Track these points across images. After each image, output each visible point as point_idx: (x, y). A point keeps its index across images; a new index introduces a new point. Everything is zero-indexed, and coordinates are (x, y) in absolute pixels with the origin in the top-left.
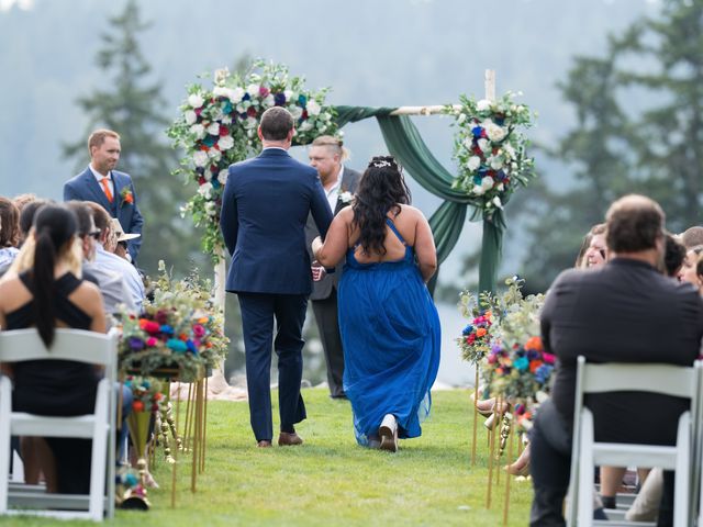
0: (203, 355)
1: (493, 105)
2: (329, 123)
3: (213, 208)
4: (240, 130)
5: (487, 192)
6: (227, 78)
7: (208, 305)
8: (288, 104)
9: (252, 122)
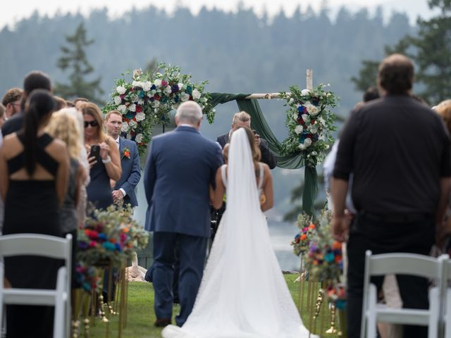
0: (127, 253)
1: (312, 92)
2: (207, 104)
4: (149, 109)
5: (308, 147)
6: (141, 75)
7: (128, 221)
8: (180, 92)
9: (157, 103)
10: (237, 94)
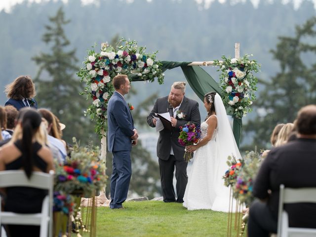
0: (96, 184)
1: (239, 60)
2: (158, 70)
3: (100, 112)
5: (236, 103)
6: (107, 47)
7: (97, 159)
8: (137, 60)
9: (120, 69)
10: (181, 62)
